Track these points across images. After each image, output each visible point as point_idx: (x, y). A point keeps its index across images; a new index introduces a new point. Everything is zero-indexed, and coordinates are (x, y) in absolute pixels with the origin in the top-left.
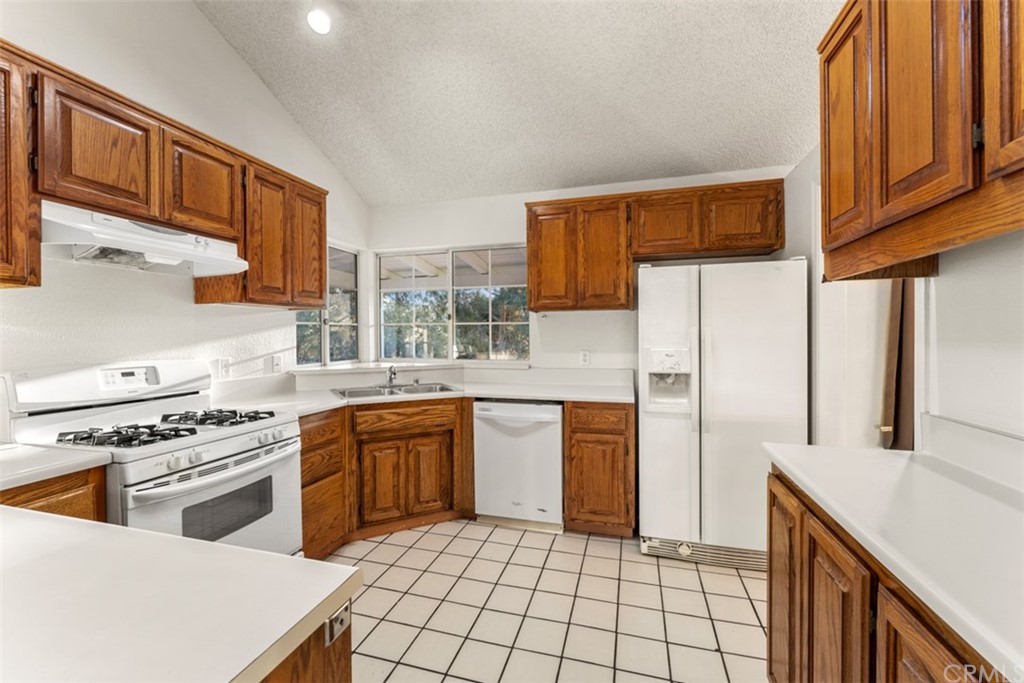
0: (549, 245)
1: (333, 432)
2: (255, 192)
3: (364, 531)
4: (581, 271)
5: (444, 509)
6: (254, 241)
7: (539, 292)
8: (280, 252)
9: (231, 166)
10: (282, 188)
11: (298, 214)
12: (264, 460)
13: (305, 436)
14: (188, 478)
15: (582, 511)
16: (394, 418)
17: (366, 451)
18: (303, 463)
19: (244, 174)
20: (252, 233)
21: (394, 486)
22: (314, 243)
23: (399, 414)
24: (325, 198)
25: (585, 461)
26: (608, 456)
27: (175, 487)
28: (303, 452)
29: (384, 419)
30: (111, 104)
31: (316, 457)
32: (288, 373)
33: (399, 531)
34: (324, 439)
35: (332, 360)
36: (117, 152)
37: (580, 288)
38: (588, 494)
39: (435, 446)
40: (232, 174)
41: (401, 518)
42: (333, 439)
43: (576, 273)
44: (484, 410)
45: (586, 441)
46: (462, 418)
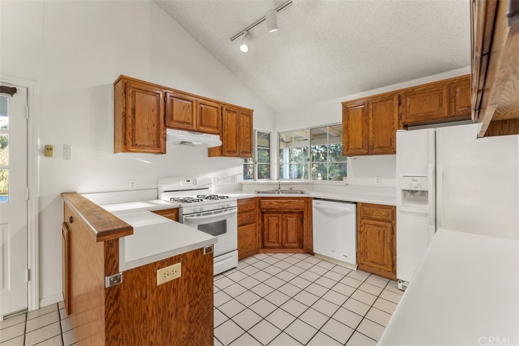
0: (353, 122)
1: (251, 207)
2: (226, 115)
3: (264, 250)
4: (371, 135)
5: (299, 247)
6: (225, 133)
7: (348, 147)
8: (235, 136)
9: (218, 108)
10: (235, 112)
11: (242, 121)
12: (224, 213)
13: (239, 207)
14: (199, 215)
15: (367, 260)
16: (276, 204)
17: (265, 217)
18: (238, 217)
19: (222, 110)
20: (224, 131)
21: (277, 233)
22: (248, 132)
23: (278, 202)
24: (252, 113)
25: (368, 234)
26: (381, 234)
27: (196, 217)
28: (239, 213)
29: (272, 204)
30: (183, 96)
31: (244, 216)
32: (240, 183)
33: (279, 253)
34: (247, 209)
35: (258, 178)
36: (184, 110)
37: (371, 144)
38: (370, 252)
39: (295, 219)
40: (218, 111)
41: (279, 248)
42: (251, 210)
43: (368, 136)
44: (317, 203)
45: (369, 224)
46: (308, 207)
